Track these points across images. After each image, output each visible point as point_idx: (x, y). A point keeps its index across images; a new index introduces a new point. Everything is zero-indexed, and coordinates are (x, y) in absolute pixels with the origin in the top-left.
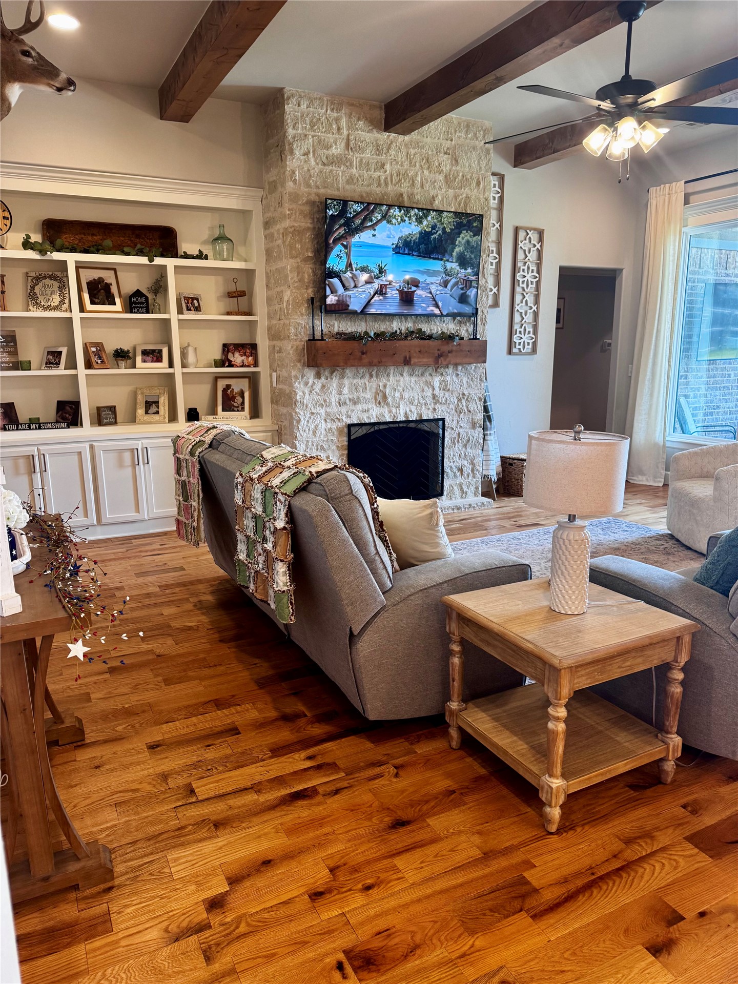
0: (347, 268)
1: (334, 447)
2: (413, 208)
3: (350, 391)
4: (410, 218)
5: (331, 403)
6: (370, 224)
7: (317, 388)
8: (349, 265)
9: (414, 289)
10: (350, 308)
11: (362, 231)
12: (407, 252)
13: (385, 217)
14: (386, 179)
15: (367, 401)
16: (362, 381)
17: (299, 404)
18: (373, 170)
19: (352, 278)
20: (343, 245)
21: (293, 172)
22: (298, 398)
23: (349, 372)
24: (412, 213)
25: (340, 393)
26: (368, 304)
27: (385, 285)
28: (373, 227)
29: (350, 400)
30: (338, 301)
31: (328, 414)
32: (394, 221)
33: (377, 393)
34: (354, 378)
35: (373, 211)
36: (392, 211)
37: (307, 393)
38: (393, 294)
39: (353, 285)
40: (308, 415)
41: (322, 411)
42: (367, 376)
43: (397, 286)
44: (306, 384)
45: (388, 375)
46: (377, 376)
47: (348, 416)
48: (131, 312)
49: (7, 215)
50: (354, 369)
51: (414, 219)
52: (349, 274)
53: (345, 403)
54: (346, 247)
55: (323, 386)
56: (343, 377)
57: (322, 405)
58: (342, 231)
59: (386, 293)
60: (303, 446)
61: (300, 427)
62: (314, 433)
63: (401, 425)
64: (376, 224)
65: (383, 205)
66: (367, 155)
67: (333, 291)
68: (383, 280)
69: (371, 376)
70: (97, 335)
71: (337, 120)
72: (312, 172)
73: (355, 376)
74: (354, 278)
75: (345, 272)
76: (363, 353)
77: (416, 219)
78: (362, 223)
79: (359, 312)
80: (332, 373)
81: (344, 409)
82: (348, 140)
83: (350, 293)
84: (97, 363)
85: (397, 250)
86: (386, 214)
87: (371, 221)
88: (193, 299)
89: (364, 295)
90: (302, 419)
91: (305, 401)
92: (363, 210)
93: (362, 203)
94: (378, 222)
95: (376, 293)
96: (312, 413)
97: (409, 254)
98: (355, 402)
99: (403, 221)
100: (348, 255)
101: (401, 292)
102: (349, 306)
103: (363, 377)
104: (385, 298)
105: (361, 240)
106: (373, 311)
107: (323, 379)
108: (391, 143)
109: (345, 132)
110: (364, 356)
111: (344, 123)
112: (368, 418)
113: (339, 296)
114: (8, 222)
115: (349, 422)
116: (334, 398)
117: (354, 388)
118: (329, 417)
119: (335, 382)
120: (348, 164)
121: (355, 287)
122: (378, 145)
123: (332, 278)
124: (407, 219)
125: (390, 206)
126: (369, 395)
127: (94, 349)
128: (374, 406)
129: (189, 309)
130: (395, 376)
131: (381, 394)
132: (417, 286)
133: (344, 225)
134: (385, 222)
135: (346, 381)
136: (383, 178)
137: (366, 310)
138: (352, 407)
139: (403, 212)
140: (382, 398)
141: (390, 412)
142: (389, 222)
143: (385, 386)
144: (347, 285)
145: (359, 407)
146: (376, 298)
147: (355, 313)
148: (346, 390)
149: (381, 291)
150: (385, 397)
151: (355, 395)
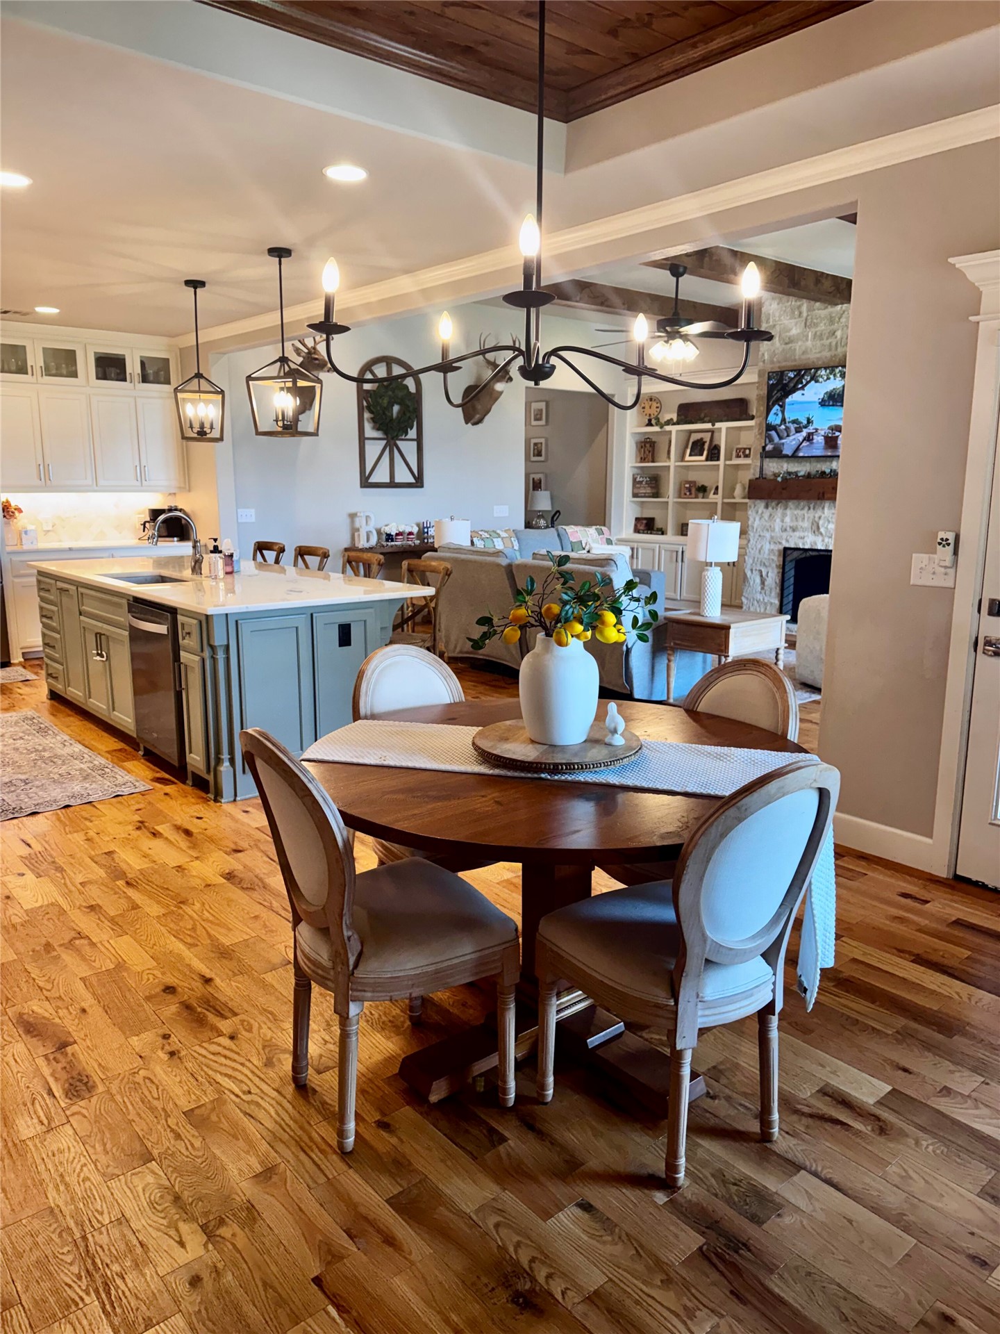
0: (782, 421)
1: (774, 565)
2: (837, 367)
3: (792, 520)
4: (835, 375)
5: (774, 529)
6: (800, 386)
7: (766, 516)
8: (784, 420)
9: (837, 434)
10: (784, 453)
11: (794, 392)
12: (831, 403)
13: (812, 379)
14: (837, 343)
15: (804, 530)
16: (802, 512)
17: (750, 528)
18: (825, 338)
19: (786, 429)
20: (779, 405)
21: (763, 355)
22: (750, 523)
23: (791, 504)
24: (837, 370)
25: (782, 521)
26: (798, 449)
27: (812, 433)
28: (803, 388)
29: (790, 527)
30: (774, 448)
31: (772, 537)
32: (821, 380)
33: (813, 524)
34: (796, 509)
35: (803, 375)
36: (819, 372)
37: (757, 519)
38: (819, 439)
39: (786, 435)
40: (757, 536)
41: (768, 535)
42: (806, 508)
43: (823, 433)
44: (757, 512)
45: (823, 508)
46: (814, 509)
47: (787, 541)
48: (711, 460)
49: (658, 405)
50: (795, 501)
51: (838, 375)
52: (783, 427)
53: (786, 530)
54: (781, 406)
55: (771, 515)
56: (786, 509)
57: (768, 530)
58: (779, 395)
59: (813, 439)
60: (751, 561)
61: (750, 546)
62: (760, 551)
63: (822, 553)
64: (806, 385)
65: (811, 369)
66: (822, 327)
67: (771, 440)
68: (811, 429)
69: (809, 508)
70: (692, 476)
71: (799, 307)
72: (777, 351)
73: (797, 508)
74: (787, 429)
75: (780, 425)
76: (783, 489)
77: (841, 376)
78: (795, 386)
79: (790, 455)
80: (777, 505)
81: (784, 535)
82: (806, 319)
83: (783, 441)
84: (685, 494)
85: (823, 403)
86: (814, 375)
87: (802, 383)
88: (745, 449)
89: (794, 442)
90: (751, 540)
91: (755, 526)
92: (795, 376)
93: (795, 371)
94: (808, 383)
95: (804, 439)
96: (760, 536)
97: (833, 405)
98: (794, 530)
99: (828, 379)
100: (783, 412)
101: (827, 438)
102: (782, 451)
103: (803, 509)
104: (812, 443)
105: (794, 399)
106: (801, 454)
107: (770, 508)
108: (844, 312)
109: (805, 314)
110: (784, 491)
111: (804, 308)
112: (803, 544)
113: (775, 444)
114: (658, 410)
115: (787, 546)
116: (778, 524)
117: (794, 518)
118: (773, 540)
119: (780, 511)
120: (804, 339)
121: (788, 436)
122: (831, 317)
123: (771, 430)
124: (832, 376)
125: (817, 369)
126: (806, 524)
127: (687, 486)
128: (810, 535)
129: (738, 456)
130: (830, 508)
131: (815, 524)
132: (840, 431)
133: (781, 390)
134: (813, 382)
135: (788, 512)
136: (834, 344)
137: (796, 454)
138: (791, 534)
139: (828, 371)
140: (816, 529)
141: (823, 541)
142: (817, 381)
143: (820, 518)
144: (781, 434)
145: (797, 534)
146: (804, 444)
147: (786, 456)
148: (787, 519)
149: (809, 438)
150: (818, 528)
151: (794, 524)
